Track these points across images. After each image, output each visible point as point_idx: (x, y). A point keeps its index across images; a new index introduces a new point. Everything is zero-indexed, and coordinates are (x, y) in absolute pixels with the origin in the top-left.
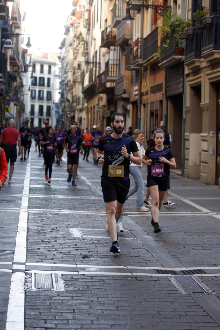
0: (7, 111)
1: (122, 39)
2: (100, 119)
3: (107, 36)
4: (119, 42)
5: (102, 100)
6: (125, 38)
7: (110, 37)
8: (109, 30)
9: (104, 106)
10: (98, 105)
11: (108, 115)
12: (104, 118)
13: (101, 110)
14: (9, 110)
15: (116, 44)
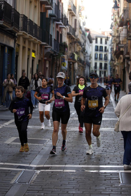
0: (64, 66)
1: (126, 21)
2: (120, 71)
3: (122, 20)
4: (125, 23)
5: (121, 59)
6: (127, 20)
7: (123, 20)
8: (122, 16)
9: (122, 63)
10: (120, 62)
11: (123, 68)
12: (122, 70)
13: (121, 65)
14: (65, 65)
15: (124, 24)
